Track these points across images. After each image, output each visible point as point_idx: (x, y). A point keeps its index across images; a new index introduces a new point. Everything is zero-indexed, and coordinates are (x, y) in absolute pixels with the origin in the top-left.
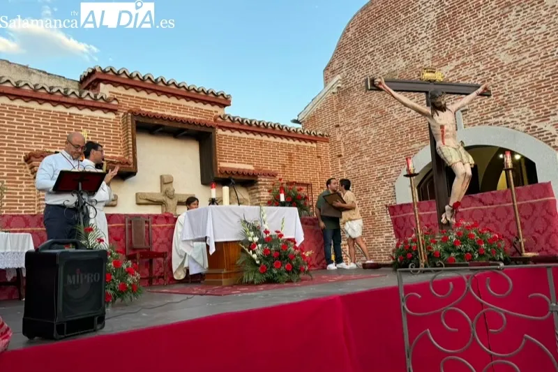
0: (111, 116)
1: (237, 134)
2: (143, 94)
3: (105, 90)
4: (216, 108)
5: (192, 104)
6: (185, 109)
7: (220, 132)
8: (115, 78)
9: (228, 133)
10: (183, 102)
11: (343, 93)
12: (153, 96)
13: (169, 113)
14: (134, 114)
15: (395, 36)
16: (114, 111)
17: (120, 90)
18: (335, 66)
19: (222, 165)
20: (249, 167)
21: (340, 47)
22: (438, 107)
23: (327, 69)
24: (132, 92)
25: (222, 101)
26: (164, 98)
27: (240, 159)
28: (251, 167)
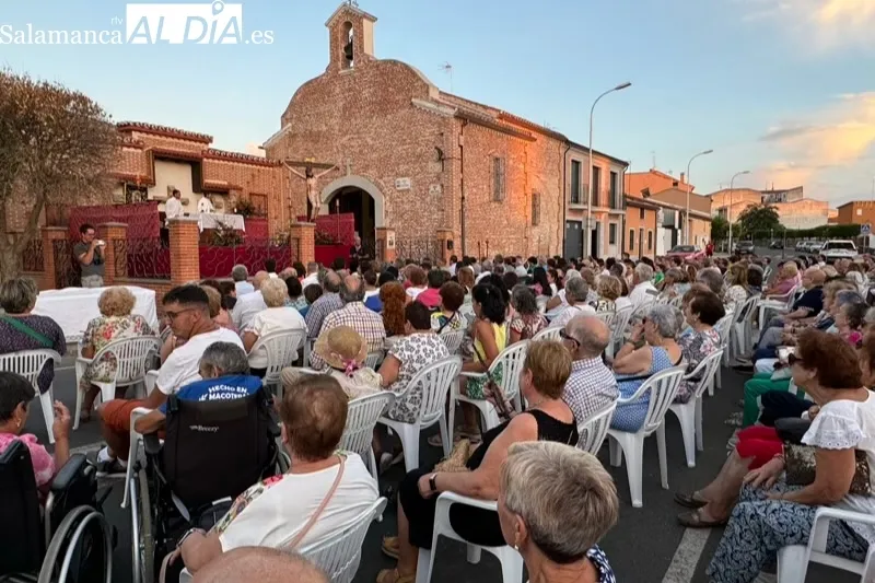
0: (140, 151)
1: (216, 161)
2: (158, 137)
3: (136, 136)
4: (203, 144)
5: (188, 143)
6: (183, 145)
7: (205, 160)
8: (142, 128)
9: (210, 160)
10: (182, 141)
11: (292, 136)
12: (164, 138)
13: (172, 148)
14: (153, 151)
15: (322, 109)
16: (141, 148)
17: (144, 135)
18: (288, 116)
19: (206, 181)
20: (224, 183)
21: (292, 105)
22: (309, 176)
23: (283, 116)
24: (151, 136)
25: (207, 140)
26: (170, 139)
27: (217, 177)
28: (226, 183)
